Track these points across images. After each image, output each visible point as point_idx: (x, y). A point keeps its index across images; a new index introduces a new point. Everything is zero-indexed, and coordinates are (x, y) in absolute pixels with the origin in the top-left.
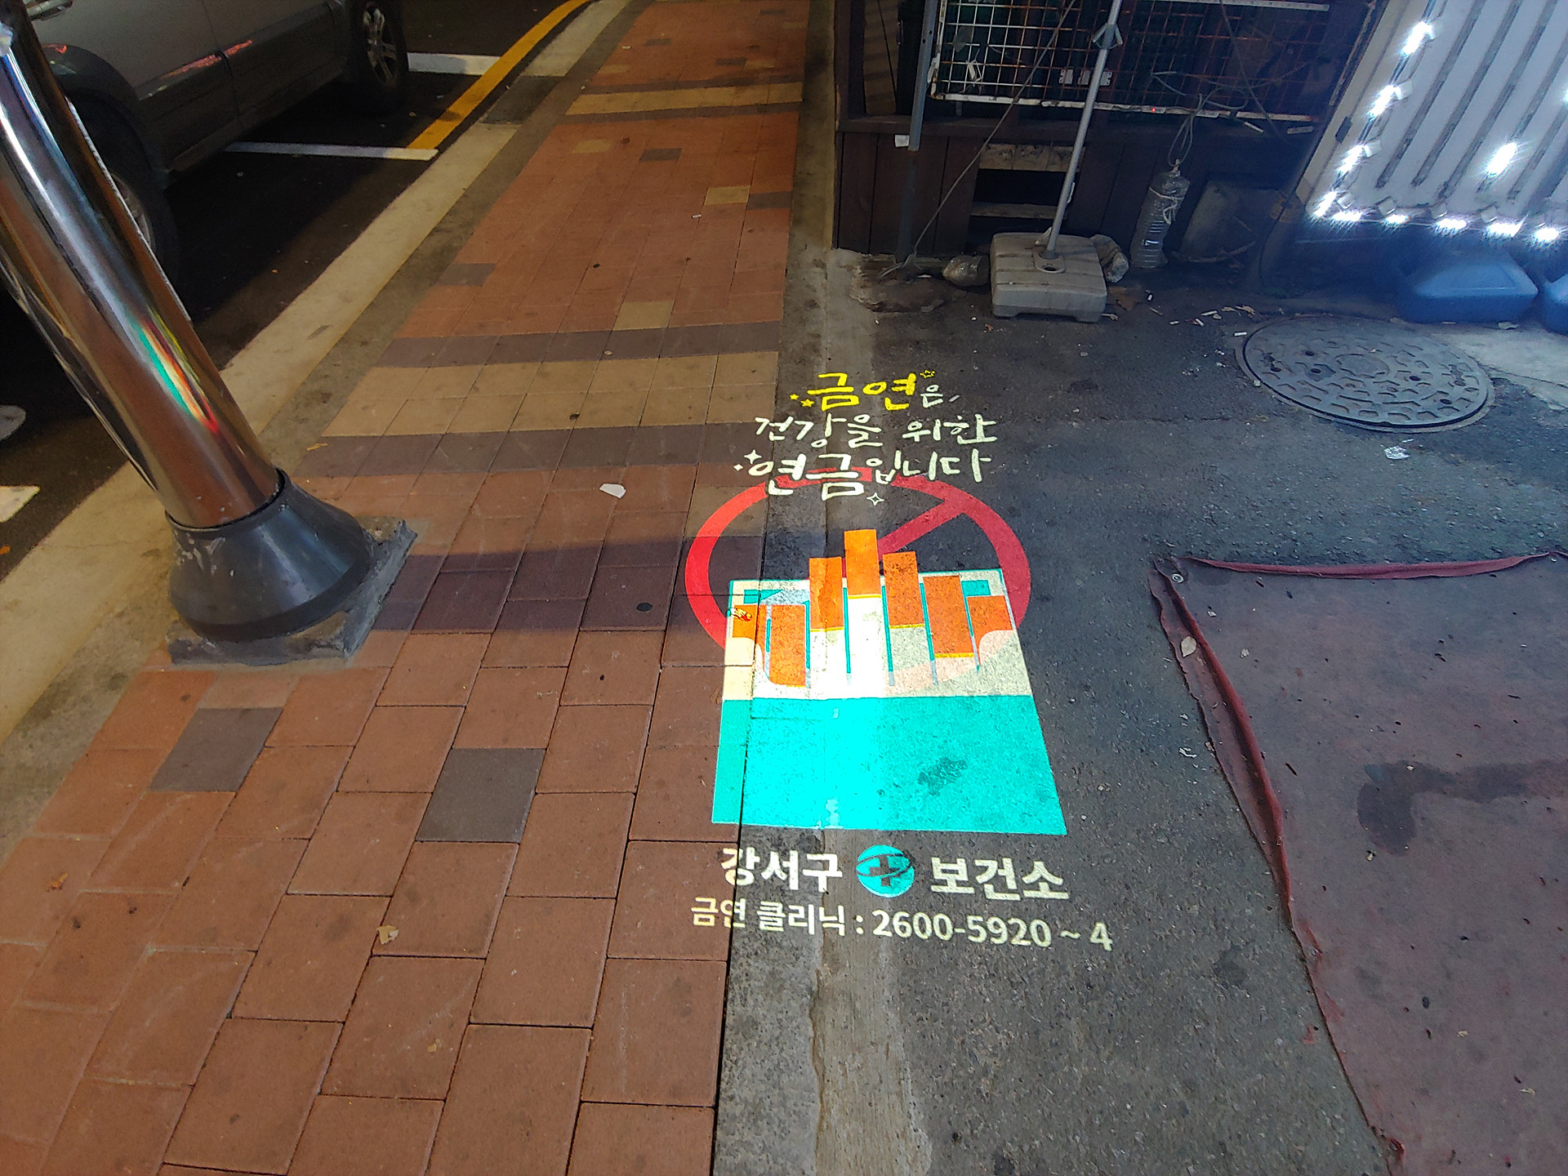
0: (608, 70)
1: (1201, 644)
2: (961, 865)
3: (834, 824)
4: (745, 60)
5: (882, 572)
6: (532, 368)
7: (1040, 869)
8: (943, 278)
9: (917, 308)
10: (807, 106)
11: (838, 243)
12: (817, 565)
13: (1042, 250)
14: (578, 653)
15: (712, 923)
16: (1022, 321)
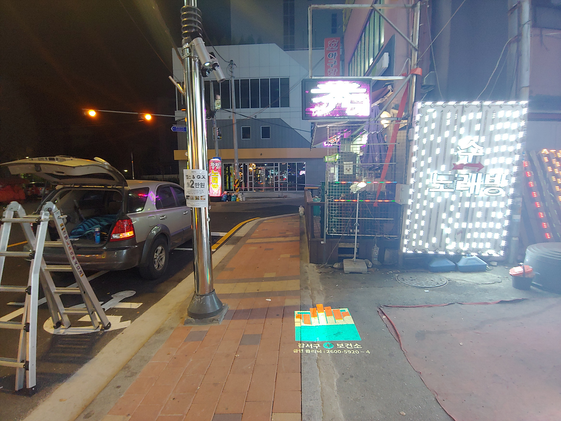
0: (253, 235)
1: (386, 317)
2: (342, 345)
3: (318, 340)
4: (286, 233)
5: (324, 309)
6: (247, 283)
7: (357, 344)
8: (333, 268)
9: (328, 273)
10: (301, 240)
11: (310, 262)
12: (311, 309)
13: (353, 261)
14: (266, 321)
15: (297, 352)
16: (351, 274)
